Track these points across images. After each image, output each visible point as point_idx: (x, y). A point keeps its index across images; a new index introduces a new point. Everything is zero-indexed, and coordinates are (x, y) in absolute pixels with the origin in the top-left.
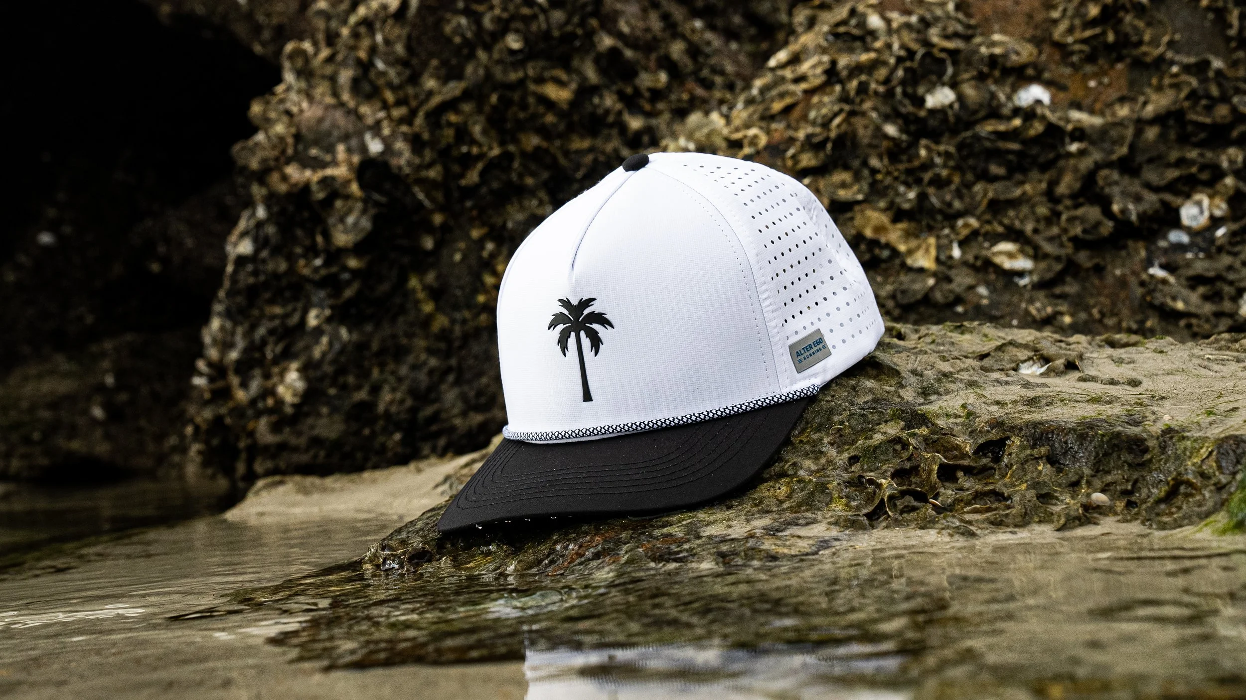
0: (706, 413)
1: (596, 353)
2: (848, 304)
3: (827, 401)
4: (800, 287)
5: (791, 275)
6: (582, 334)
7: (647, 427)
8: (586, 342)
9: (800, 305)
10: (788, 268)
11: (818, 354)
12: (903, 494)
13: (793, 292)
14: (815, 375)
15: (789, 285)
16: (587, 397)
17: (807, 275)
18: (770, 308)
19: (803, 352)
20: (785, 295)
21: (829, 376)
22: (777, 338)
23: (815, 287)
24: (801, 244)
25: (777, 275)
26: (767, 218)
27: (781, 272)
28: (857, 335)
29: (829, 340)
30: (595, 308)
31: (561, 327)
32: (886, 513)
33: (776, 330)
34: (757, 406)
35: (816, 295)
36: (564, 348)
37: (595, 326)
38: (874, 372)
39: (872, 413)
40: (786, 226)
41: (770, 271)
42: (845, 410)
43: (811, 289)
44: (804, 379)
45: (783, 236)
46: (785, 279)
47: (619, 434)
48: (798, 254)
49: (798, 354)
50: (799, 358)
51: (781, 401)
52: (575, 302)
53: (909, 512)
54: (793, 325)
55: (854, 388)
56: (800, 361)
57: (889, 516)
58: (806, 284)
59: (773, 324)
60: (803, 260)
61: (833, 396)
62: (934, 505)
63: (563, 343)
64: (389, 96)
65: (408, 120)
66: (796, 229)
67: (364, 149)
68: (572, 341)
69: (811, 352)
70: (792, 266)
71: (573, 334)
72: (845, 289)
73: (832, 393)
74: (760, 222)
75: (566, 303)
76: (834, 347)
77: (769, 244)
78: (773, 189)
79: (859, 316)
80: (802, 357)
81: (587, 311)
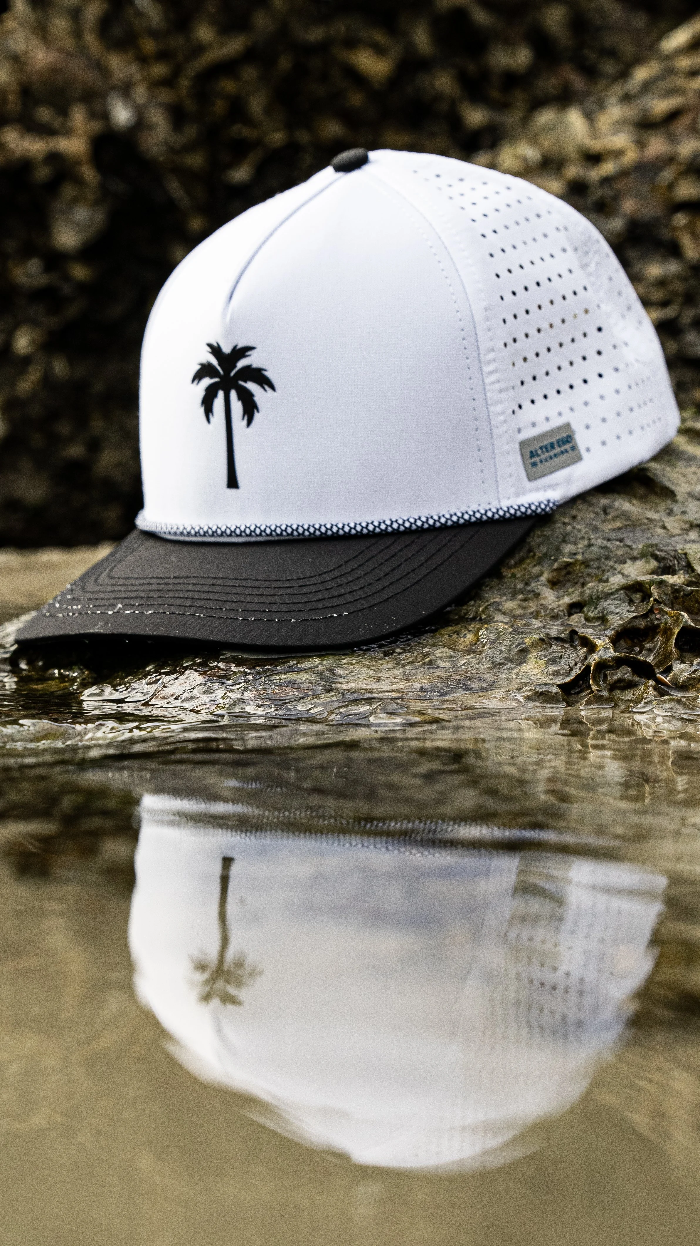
0: (388, 523)
1: (249, 423)
2: (617, 392)
3: (564, 524)
4: (549, 361)
5: (537, 343)
6: (233, 394)
7: (307, 533)
8: (237, 406)
9: (545, 385)
10: (533, 332)
11: (561, 458)
12: (619, 662)
13: (537, 366)
14: (553, 486)
15: (531, 356)
16: (233, 482)
17: (561, 345)
18: (496, 386)
19: (539, 452)
20: (524, 371)
21: (575, 489)
22: (504, 428)
23: (571, 363)
24: (558, 300)
25: (515, 340)
26: (513, 259)
27: (521, 337)
28: (625, 436)
29: (582, 439)
30: (252, 360)
31: (207, 382)
32: (589, 687)
33: (502, 418)
34: (462, 521)
35: (574, 375)
36: (208, 410)
37: (251, 386)
38: (641, 491)
39: (618, 546)
40: (540, 272)
41: (503, 334)
42: (583, 538)
43: (565, 365)
44: (537, 490)
45: (532, 287)
46: (527, 347)
47: (270, 538)
48: (552, 314)
49: (533, 455)
50: (533, 460)
51: (496, 516)
52: (227, 349)
53: (623, 689)
54: (529, 413)
55: (605, 510)
56: (534, 465)
57: (592, 692)
58: (558, 357)
59: (499, 408)
60: (557, 322)
61: (574, 517)
62: (658, 681)
63: (208, 403)
64: (149, 46)
65: (168, 82)
66: (555, 278)
67: (105, 116)
68: (219, 403)
69: (552, 453)
70: (539, 331)
71: (221, 394)
72: (616, 370)
73: (574, 512)
74: (500, 264)
75: (216, 350)
76: (588, 450)
77: (508, 296)
78: (533, 218)
79: (631, 409)
80: (537, 459)
81: (241, 364)
